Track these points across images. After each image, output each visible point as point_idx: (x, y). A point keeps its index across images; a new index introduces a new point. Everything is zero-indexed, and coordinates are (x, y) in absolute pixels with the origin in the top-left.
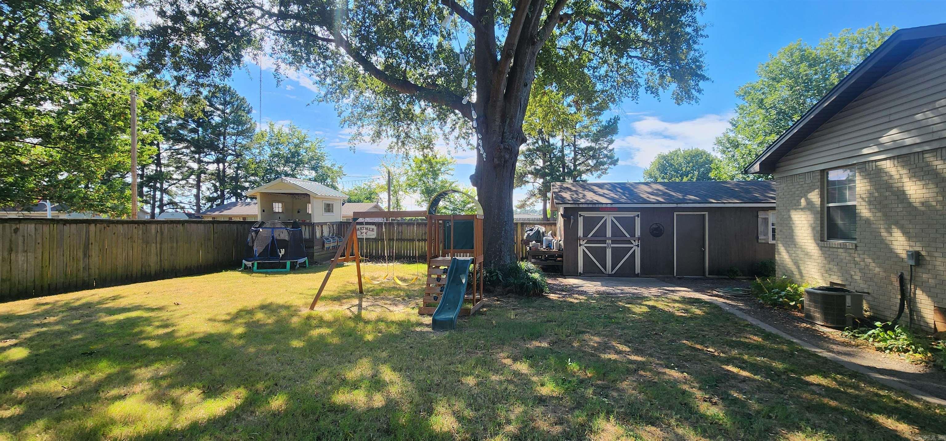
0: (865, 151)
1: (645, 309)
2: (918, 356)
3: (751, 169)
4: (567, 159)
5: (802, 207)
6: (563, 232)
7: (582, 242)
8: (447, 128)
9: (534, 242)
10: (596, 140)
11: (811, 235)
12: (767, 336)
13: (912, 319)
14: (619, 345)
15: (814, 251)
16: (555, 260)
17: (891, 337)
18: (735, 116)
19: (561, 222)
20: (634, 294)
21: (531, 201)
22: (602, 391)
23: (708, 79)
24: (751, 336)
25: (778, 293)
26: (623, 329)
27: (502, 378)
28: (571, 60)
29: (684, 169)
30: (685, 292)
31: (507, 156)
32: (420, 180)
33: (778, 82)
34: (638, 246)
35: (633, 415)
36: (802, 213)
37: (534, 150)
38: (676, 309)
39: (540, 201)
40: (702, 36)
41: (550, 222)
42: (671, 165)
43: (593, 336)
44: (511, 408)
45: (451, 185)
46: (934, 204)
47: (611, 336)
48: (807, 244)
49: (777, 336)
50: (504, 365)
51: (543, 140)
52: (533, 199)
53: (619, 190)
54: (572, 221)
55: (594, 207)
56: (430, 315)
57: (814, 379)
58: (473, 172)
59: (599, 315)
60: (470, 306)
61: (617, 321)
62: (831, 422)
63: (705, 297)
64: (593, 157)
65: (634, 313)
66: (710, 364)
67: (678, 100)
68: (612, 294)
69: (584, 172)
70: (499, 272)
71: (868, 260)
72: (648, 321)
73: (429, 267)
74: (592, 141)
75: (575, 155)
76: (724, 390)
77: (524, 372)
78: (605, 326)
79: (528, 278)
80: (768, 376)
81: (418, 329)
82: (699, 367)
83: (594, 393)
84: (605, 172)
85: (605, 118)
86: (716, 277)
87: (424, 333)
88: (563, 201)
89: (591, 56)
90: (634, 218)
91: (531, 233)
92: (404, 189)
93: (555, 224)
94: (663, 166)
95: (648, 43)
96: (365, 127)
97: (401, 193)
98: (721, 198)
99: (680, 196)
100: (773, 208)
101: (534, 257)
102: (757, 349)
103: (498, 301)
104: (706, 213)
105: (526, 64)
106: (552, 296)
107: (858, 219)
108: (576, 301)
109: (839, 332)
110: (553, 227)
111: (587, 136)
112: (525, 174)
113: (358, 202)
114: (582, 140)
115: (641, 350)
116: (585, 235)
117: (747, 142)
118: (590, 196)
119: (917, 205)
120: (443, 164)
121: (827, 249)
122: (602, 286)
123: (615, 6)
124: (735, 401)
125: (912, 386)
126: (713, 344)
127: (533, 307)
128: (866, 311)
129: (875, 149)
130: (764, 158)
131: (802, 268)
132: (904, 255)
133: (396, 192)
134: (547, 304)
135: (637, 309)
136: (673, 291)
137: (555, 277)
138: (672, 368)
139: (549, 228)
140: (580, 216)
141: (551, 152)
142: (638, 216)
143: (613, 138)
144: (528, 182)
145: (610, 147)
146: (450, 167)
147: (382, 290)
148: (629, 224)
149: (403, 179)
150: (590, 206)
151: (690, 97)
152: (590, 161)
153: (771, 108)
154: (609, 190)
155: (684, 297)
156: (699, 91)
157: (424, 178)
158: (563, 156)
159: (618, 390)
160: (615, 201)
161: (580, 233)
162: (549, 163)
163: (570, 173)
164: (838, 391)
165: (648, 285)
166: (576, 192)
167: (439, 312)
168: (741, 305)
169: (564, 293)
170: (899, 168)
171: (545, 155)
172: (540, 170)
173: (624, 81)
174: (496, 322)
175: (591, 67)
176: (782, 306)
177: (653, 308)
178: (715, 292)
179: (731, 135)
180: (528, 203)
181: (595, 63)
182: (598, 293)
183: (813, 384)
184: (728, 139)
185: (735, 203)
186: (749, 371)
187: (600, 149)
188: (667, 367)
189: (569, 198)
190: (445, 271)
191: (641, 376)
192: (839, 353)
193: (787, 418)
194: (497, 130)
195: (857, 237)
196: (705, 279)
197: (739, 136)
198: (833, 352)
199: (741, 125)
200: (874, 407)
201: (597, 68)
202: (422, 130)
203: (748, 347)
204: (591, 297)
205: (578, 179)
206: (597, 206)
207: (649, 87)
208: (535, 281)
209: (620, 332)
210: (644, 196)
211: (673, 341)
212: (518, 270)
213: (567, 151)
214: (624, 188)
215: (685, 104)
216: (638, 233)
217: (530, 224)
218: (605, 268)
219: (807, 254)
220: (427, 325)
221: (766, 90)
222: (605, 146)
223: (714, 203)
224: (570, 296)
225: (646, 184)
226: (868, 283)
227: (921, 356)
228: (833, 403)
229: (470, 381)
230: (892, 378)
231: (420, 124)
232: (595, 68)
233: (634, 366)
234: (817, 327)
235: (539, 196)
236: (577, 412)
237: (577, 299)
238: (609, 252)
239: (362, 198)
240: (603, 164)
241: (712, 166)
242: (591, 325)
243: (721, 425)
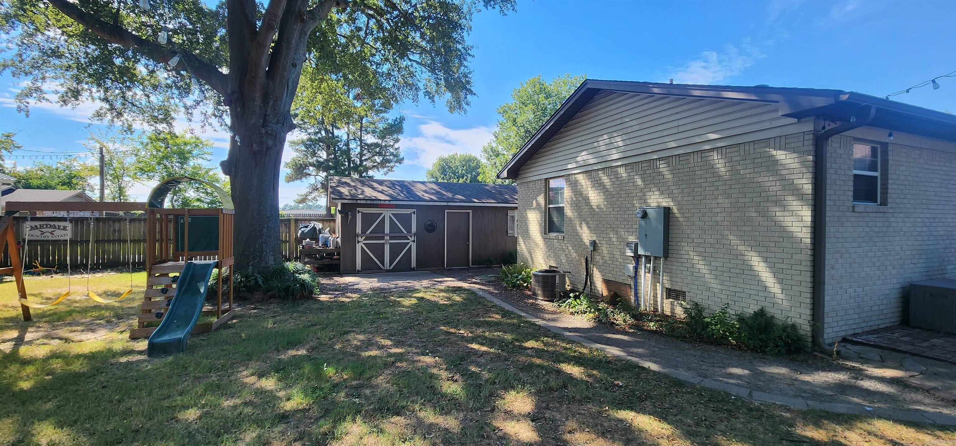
0: (569, 166)
1: (414, 301)
2: (591, 315)
3: (502, 175)
4: (353, 153)
5: (534, 207)
6: (340, 229)
7: (360, 239)
8: (189, 101)
9: (308, 240)
10: (383, 138)
11: (539, 229)
12: (505, 314)
13: (591, 289)
14: (382, 340)
15: (540, 242)
16: (331, 258)
17: (578, 303)
18: (497, 129)
19: (339, 218)
20: (406, 287)
21: (313, 195)
22: (356, 391)
23: (474, 94)
24: (494, 315)
25: (517, 277)
26: (390, 323)
27: (238, 401)
28: (352, 50)
29: (460, 172)
30: (452, 282)
31: (270, 143)
32: (159, 164)
33: (526, 106)
34: (414, 241)
35: (380, 410)
36: (533, 212)
37: (316, 140)
38: (440, 298)
39: (323, 196)
40: (470, 55)
41: (329, 218)
42: (450, 167)
43: (359, 334)
44: (242, 436)
45: (207, 172)
46: (603, 207)
47: (378, 331)
48: (536, 237)
49: (512, 313)
50: (244, 385)
51: (327, 131)
52: (316, 193)
53: (397, 187)
54: (350, 217)
55: (373, 203)
56: (146, 338)
57: (531, 344)
58: (225, 157)
59: (369, 312)
60: (214, 320)
61: (384, 315)
62: (534, 377)
63: (465, 285)
64: (380, 154)
65: (403, 306)
66: (458, 345)
67: (451, 109)
68: (386, 289)
69: (370, 169)
70: (258, 276)
71: (570, 248)
72: (415, 313)
73: (150, 275)
74: (379, 138)
75: (362, 151)
76: (465, 366)
77: (269, 388)
78: (373, 322)
79: (296, 280)
80: (501, 347)
81: (124, 360)
82: (448, 350)
83: (347, 395)
84: (391, 169)
85: (391, 116)
86: (478, 266)
87: (132, 363)
88: (341, 196)
89: (374, 51)
90: (411, 214)
91: (307, 230)
92: (132, 174)
93: (334, 221)
94: (443, 168)
95: (426, 51)
96: (48, 81)
97: (126, 179)
98: (482, 199)
99: (450, 195)
100: (516, 208)
101: (309, 255)
102: (497, 325)
103: (254, 309)
104: (471, 211)
105: (293, 41)
106: (323, 298)
107: (565, 217)
108: (348, 300)
109: (551, 304)
110: (332, 224)
111: (374, 132)
112: (306, 166)
113: (46, 188)
114: (369, 135)
115: (402, 341)
116: (364, 231)
117: (505, 152)
118: (369, 192)
119: (594, 207)
120: (197, 146)
121: (547, 240)
122: (379, 281)
123: (394, 7)
124: (473, 375)
125: (585, 337)
126: (465, 327)
127: (298, 312)
128: (568, 286)
129: (574, 165)
130: (510, 167)
131: (533, 256)
132: (588, 244)
133: (117, 178)
134: (316, 306)
135: (406, 302)
136: (441, 282)
137: (330, 276)
138: (427, 354)
139: (327, 224)
140: (359, 212)
141: (335, 145)
142: (414, 213)
143: (399, 137)
144: (310, 175)
145: (396, 146)
146: (206, 150)
147: (70, 313)
148: (406, 220)
149: (130, 160)
150: (369, 202)
151: (460, 107)
152: (376, 158)
153: (521, 126)
154: (388, 187)
155: (448, 287)
156: (467, 104)
157: (165, 162)
158: (349, 150)
159: (372, 387)
160: (393, 198)
161: (359, 230)
162: (333, 156)
163: (356, 169)
164: (543, 350)
165: (420, 278)
166: (355, 187)
167: (160, 333)
168: (491, 289)
169: (337, 293)
170: (587, 180)
171: (328, 147)
172: (323, 163)
173: (406, 83)
174: (246, 335)
175: (374, 62)
176: (519, 287)
177: (422, 298)
178: (474, 280)
179: (494, 145)
180: (309, 198)
181: (377, 58)
182: (372, 289)
183: (529, 348)
184: (492, 149)
185: (491, 203)
186: (487, 346)
187: (386, 146)
188: (423, 354)
189: (347, 193)
190: (175, 279)
191: (398, 367)
192: (549, 320)
193: (507, 380)
194: (258, 111)
195: (564, 230)
196: (469, 269)
197: (500, 147)
198: (544, 320)
199: (501, 138)
200: (562, 359)
201: (380, 64)
202: (153, 98)
203: (490, 325)
204: (365, 295)
205: (364, 174)
206: (375, 202)
207: (427, 92)
208: (303, 283)
209: (385, 327)
210: (420, 194)
211: (434, 328)
212: (284, 271)
213: (353, 145)
214: (404, 186)
215: (456, 113)
216: (414, 230)
217: (306, 220)
218: (383, 264)
219: (536, 244)
220: (140, 353)
221: (518, 111)
222: (392, 144)
223: (476, 203)
224: (343, 295)
225: (423, 183)
226: (570, 265)
227: (592, 315)
228: (538, 361)
229: (192, 414)
230: (576, 334)
231: (149, 89)
232: (377, 64)
233: (392, 359)
234: (539, 302)
235: (321, 190)
236: (322, 422)
237: (349, 297)
238: (387, 249)
239: (53, 183)
240: (389, 161)
241: (480, 170)
242: (358, 324)
243: (457, 399)
